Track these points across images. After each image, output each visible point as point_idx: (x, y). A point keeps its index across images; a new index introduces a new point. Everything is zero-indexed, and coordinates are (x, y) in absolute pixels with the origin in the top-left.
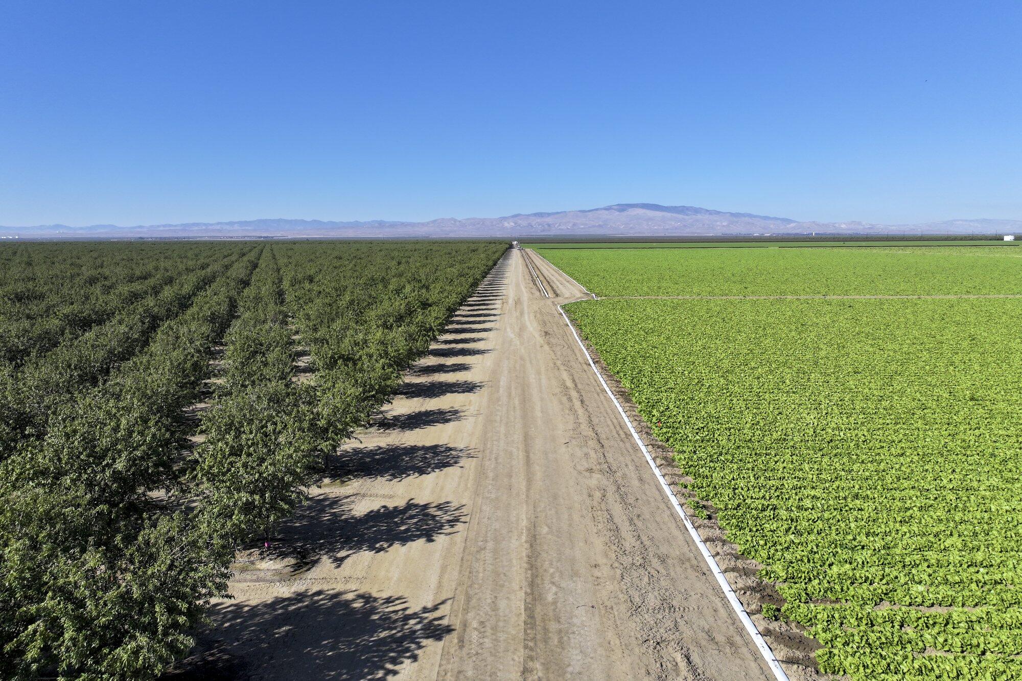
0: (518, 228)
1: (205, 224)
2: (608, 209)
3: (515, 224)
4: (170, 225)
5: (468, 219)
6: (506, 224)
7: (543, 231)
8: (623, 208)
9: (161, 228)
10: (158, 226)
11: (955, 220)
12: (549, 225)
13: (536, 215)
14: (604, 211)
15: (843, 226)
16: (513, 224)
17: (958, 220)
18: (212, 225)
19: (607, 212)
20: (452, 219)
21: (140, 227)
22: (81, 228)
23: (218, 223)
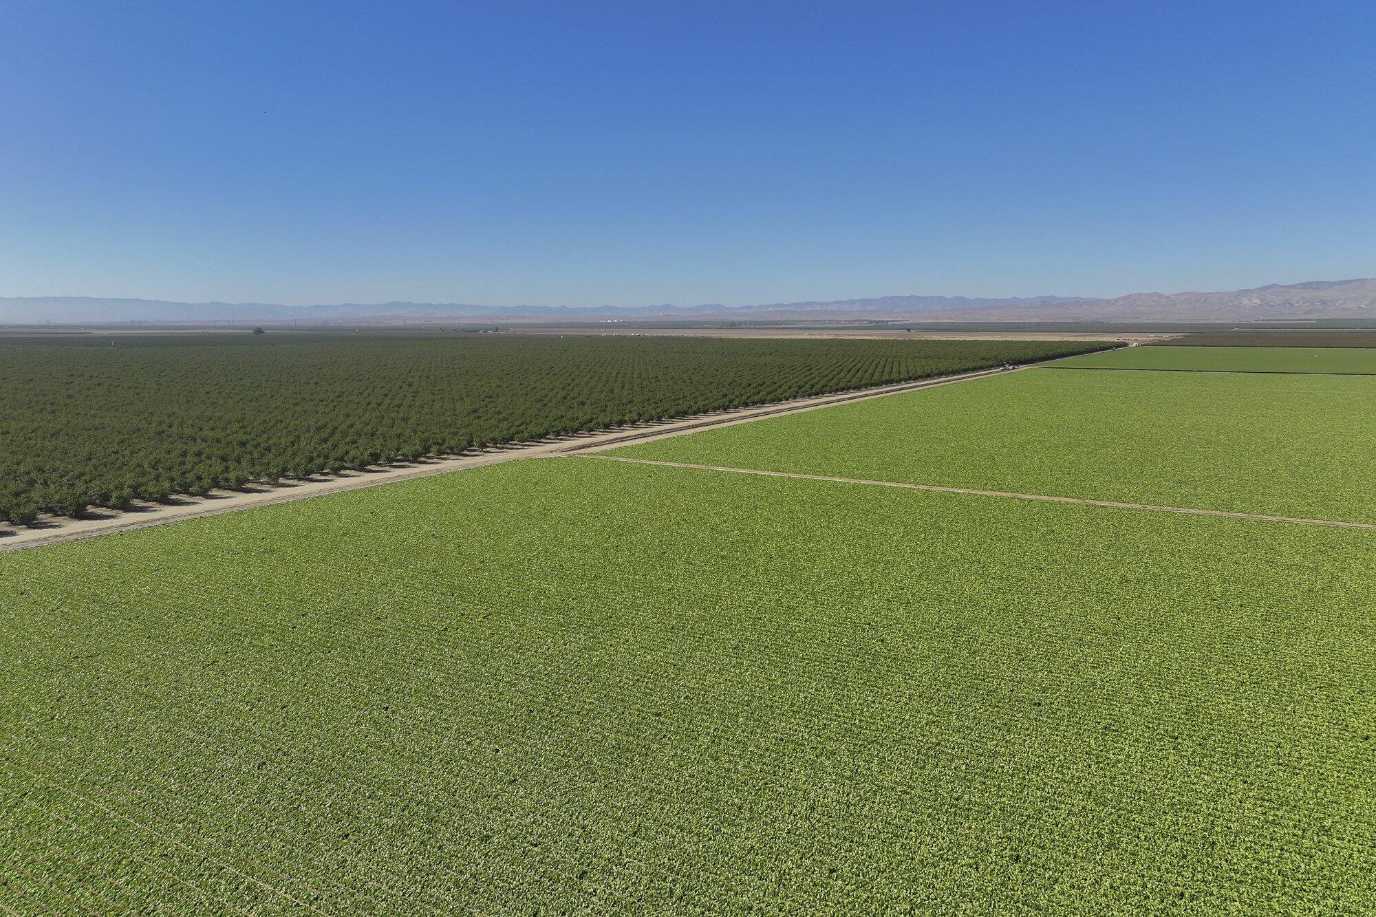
0: (1265, 306)
3: (1262, 300)
4: (781, 305)
5: (1180, 294)
6: (1245, 301)
7: (1309, 312)
9: (770, 309)
10: (768, 306)
12: (1324, 303)
13: (1305, 286)
16: (1257, 301)
18: (828, 304)
20: (1156, 294)
22: (688, 309)
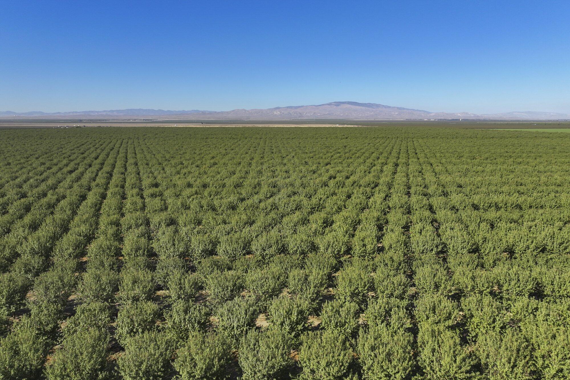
1: (96, 112)
2: (330, 104)
6: (275, 112)
8: (338, 104)
10: (69, 113)
11: (514, 112)
12: (300, 114)
13: (289, 107)
14: (327, 106)
15: (459, 115)
16: (279, 112)
17: (516, 112)
19: (329, 106)
21: (59, 113)
23: (104, 111)
